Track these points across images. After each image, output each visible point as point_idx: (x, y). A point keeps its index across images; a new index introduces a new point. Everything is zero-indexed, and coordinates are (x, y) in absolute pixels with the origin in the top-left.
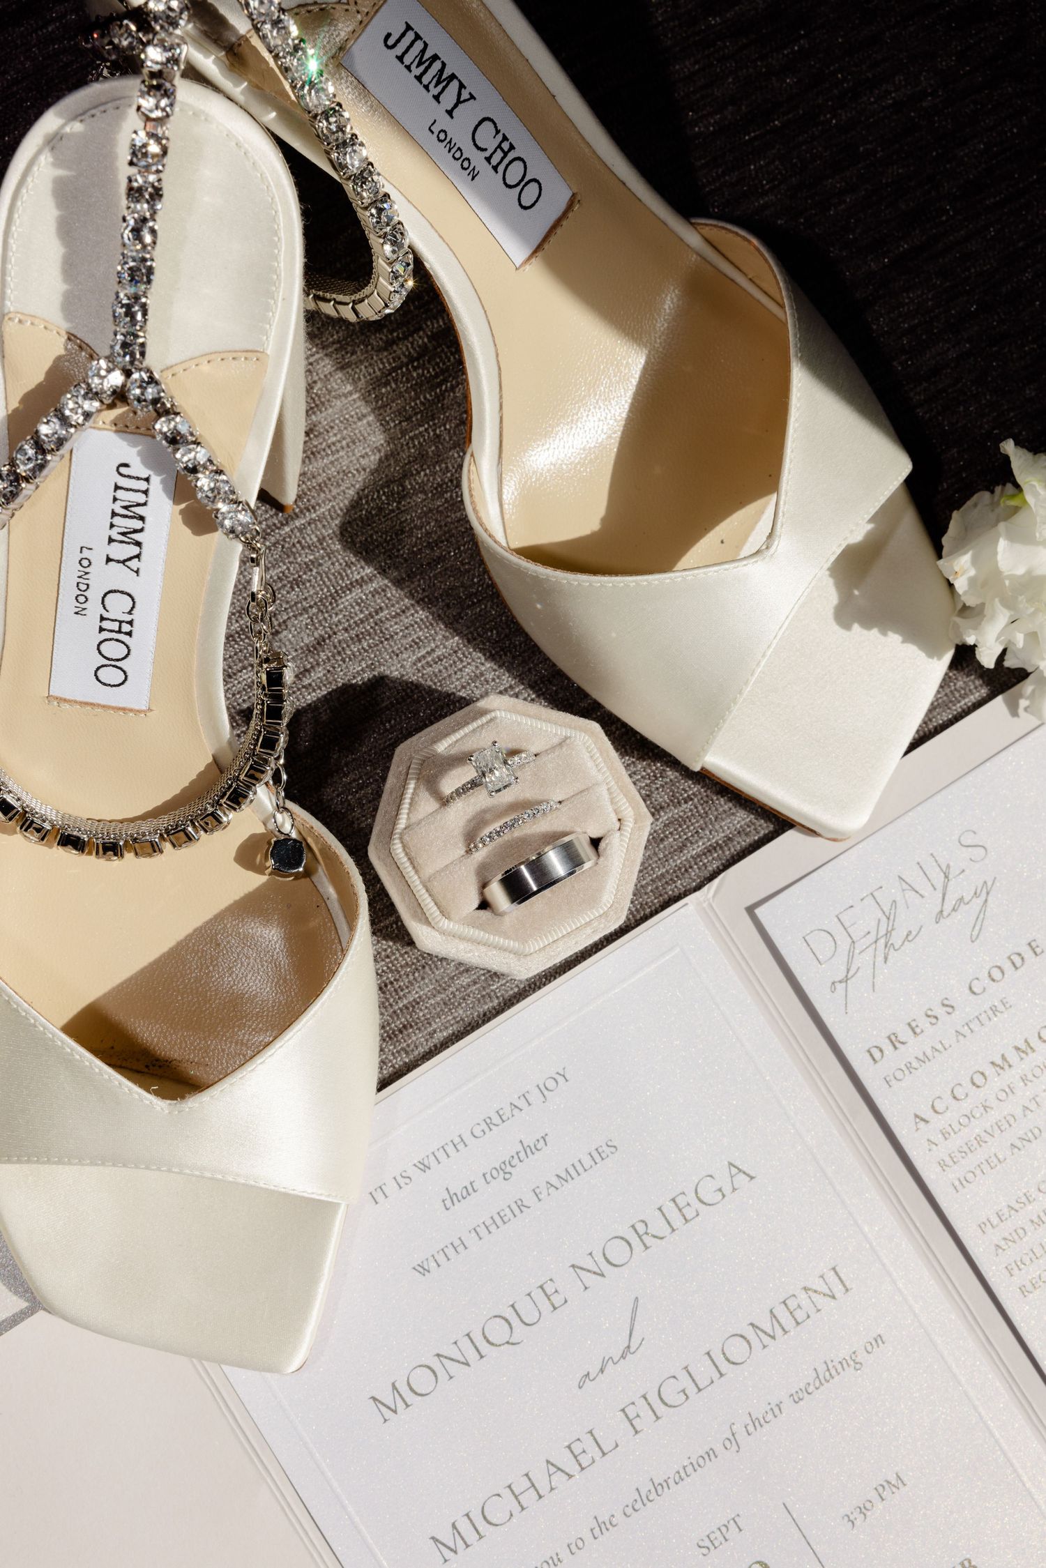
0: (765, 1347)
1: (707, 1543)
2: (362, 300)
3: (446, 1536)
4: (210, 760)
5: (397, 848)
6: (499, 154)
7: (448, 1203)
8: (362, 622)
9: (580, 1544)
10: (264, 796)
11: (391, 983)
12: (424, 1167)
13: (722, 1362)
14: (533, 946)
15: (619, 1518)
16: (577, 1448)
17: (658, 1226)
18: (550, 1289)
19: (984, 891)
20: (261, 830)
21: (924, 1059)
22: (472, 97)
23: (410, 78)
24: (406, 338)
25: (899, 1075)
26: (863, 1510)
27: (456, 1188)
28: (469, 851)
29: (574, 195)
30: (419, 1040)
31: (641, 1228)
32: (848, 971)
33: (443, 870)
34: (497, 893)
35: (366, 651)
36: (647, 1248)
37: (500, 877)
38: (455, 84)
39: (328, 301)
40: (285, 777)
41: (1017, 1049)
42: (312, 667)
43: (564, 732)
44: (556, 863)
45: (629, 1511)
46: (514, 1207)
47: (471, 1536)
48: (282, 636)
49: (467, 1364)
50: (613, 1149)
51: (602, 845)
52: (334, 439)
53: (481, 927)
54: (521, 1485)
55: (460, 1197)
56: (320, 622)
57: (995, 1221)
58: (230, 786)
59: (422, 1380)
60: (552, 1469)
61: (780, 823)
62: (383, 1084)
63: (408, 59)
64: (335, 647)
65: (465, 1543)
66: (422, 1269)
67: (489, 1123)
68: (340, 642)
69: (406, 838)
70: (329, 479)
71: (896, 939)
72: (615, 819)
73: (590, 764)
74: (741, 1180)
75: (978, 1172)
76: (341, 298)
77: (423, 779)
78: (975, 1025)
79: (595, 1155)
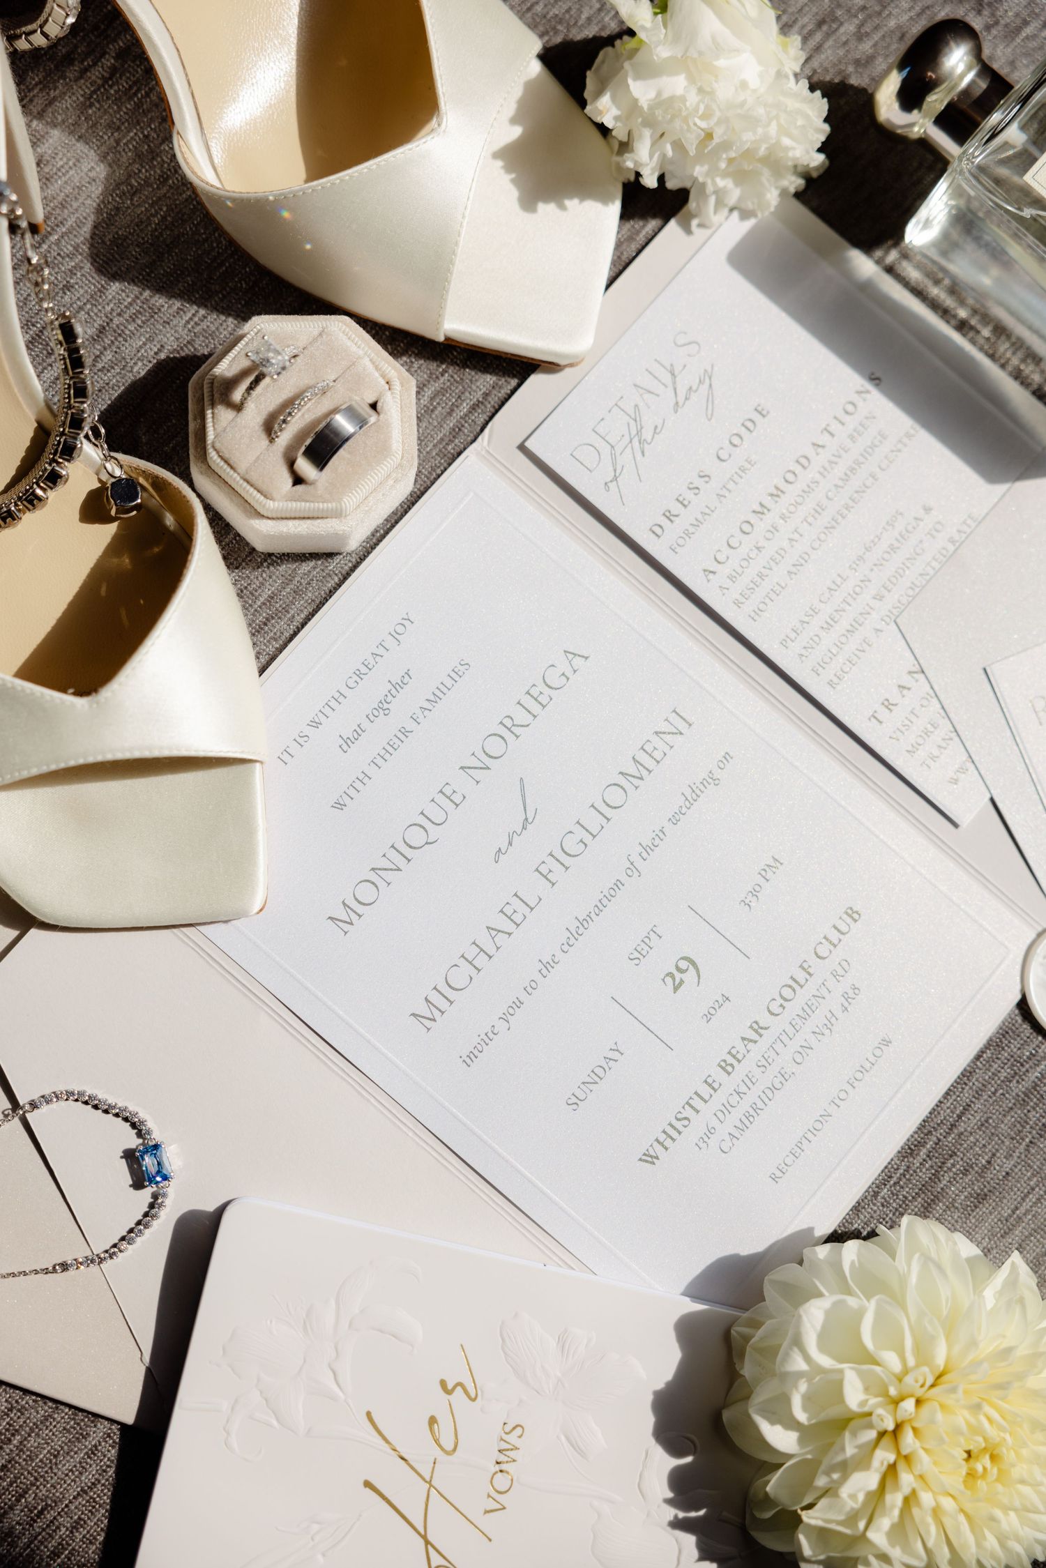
0: (636, 788)
1: (637, 955)
2: (46, 21)
3: (423, 1010)
4: (36, 425)
5: (212, 454)
7: (345, 747)
9: (533, 985)
10: (90, 451)
11: (246, 588)
12: (315, 724)
13: (603, 811)
14: (347, 503)
15: (559, 955)
16: (508, 910)
17: (522, 717)
18: (448, 791)
19: (707, 377)
20: (98, 479)
21: (697, 524)
24: (95, 64)
25: (681, 542)
26: (754, 893)
27: (347, 733)
28: (272, 441)
30: (282, 626)
31: (508, 723)
32: (615, 471)
33: (255, 461)
34: (304, 466)
35: (141, 327)
36: (517, 737)
37: (303, 449)
39: (20, 36)
40: (103, 431)
41: (772, 495)
42: (101, 353)
43: (320, 325)
44: (344, 424)
45: (566, 948)
46: (400, 735)
47: (443, 1004)
49: (399, 870)
50: (467, 667)
51: (379, 406)
52: (61, 163)
53: (300, 500)
54: (471, 952)
55: (353, 740)
56: (96, 314)
57: (793, 635)
58: (59, 442)
59: (367, 893)
60: (494, 933)
61: (528, 366)
62: (262, 671)
64: (115, 331)
65: (440, 1011)
66: (339, 806)
67: (359, 674)
68: (117, 326)
69: (218, 445)
70: (68, 196)
71: (647, 435)
72: (383, 382)
73: (349, 343)
74: (577, 662)
75: (767, 600)
76: (29, 28)
77: (216, 396)
78: (731, 486)
79: (453, 675)
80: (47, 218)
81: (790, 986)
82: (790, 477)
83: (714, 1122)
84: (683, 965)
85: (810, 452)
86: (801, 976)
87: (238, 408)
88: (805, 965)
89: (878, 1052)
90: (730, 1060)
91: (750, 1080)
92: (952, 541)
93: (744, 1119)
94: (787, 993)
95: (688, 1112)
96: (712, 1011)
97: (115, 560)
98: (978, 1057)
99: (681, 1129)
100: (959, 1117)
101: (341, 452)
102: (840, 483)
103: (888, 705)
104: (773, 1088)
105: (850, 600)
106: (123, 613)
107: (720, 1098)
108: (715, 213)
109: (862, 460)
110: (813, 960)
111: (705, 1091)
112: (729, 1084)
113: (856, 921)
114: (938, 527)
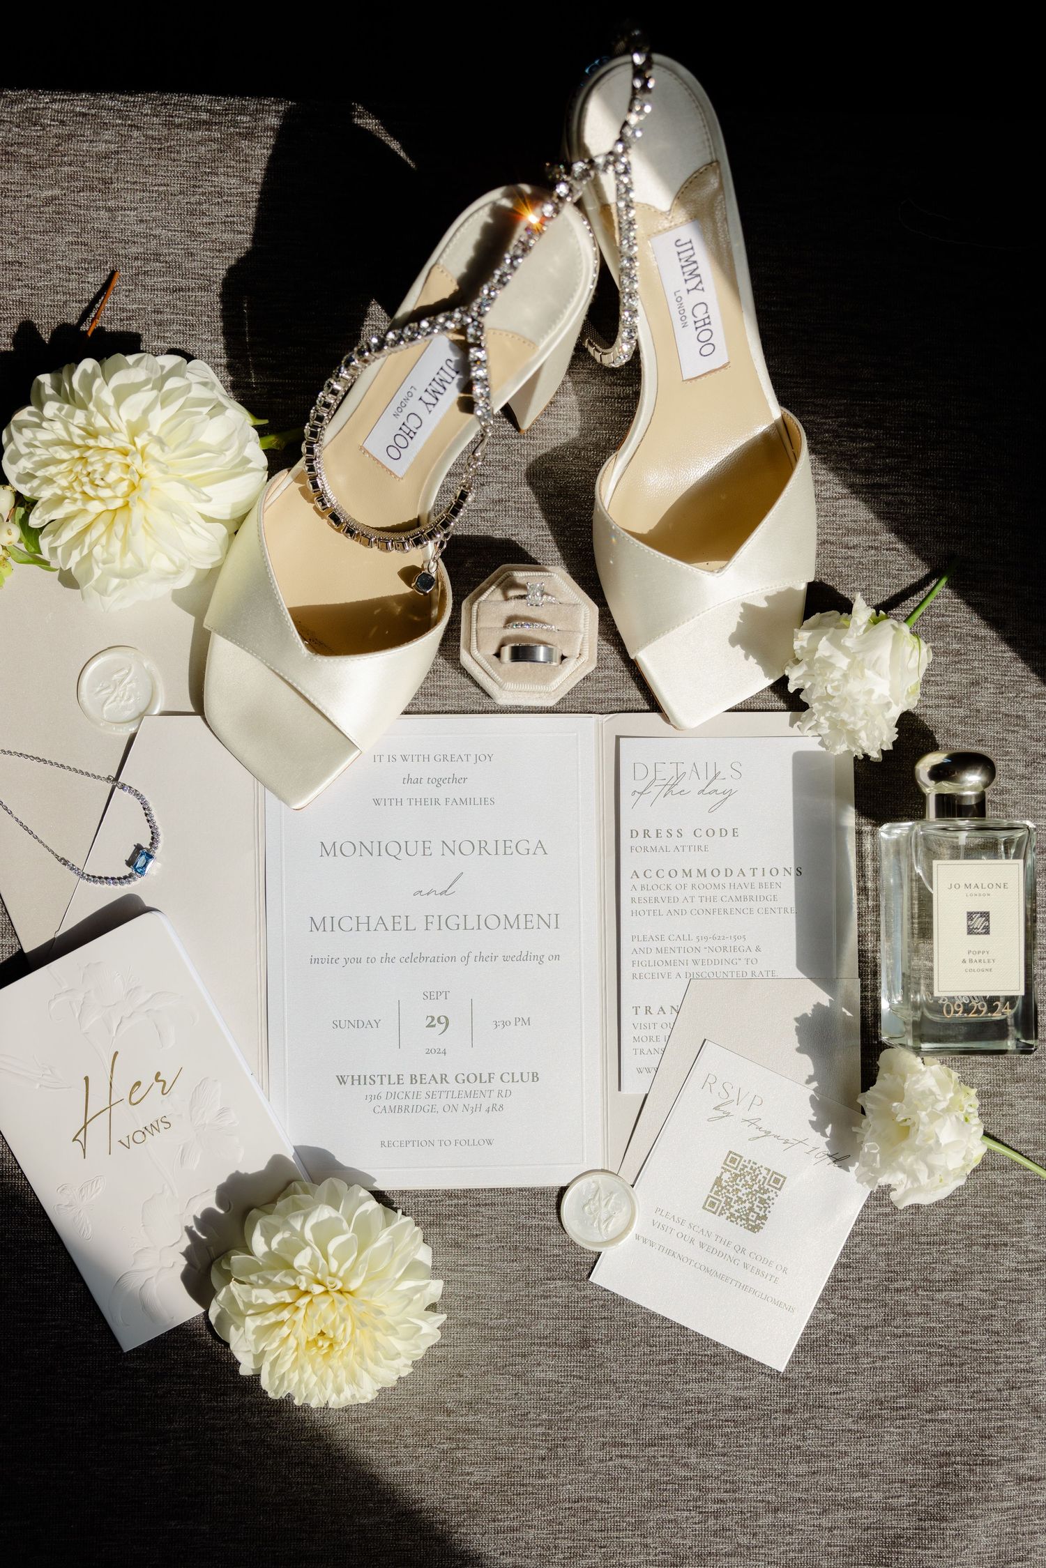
0: (506, 928)
1: (428, 994)
2: (606, 354)
3: (318, 921)
4: (417, 517)
5: (475, 607)
6: (702, 323)
7: (406, 781)
8: (524, 503)
9: (373, 960)
10: (429, 550)
12: (404, 758)
13: (482, 923)
14: (508, 686)
15: (397, 961)
16: (397, 920)
17: (491, 847)
18: (427, 845)
19: (728, 793)
20: (421, 565)
21: (654, 849)
22: (703, 290)
23: (679, 265)
25: (639, 849)
26: (504, 1024)
27: (413, 777)
28: (505, 627)
29: (729, 363)
30: (437, 704)
31: (483, 844)
32: (645, 790)
33: (489, 628)
34: (506, 652)
35: (518, 517)
36: (480, 854)
37: (513, 645)
38: (698, 279)
39: (593, 346)
40: (445, 546)
41: (699, 872)
42: (489, 510)
43: (579, 601)
44: (541, 653)
45: (403, 960)
46: (433, 800)
47: (328, 927)
48: (484, 488)
49: (371, 854)
50: (492, 803)
51: (565, 660)
52: (561, 412)
53: (490, 663)
54: (363, 920)
55: (412, 781)
56: (505, 491)
57: (641, 938)
58: (418, 534)
59: (348, 849)
60: (381, 921)
61: (654, 706)
62: (405, 713)
63: (682, 256)
64: (505, 507)
65: (324, 928)
66: (377, 802)
67: (445, 757)
68: (509, 506)
69: (481, 605)
70: (548, 429)
71: (676, 790)
72: (578, 653)
73: (583, 621)
74: (540, 851)
76: (599, 348)
77: (503, 584)
78: (686, 849)
79: (483, 800)
80: (529, 430)
81: (476, 1077)
82: (716, 873)
83: (383, 1095)
84: (443, 1020)
85: (736, 872)
86: (485, 1078)
87: (507, 599)
88: (492, 1076)
89: (481, 1142)
90: (418, 1078)
91: (417, 1095)
92: (753, 973)
93: (397, 1108)
94: (472, 1078)
95: (378, 1080)
96: (433, 1051)
97: (395, 604)
98: (521, 1190)
99: (367, 1083)
100: (486, 1205)
101: (528, 664)
102: (734, 898)
103: (648, 1010)
104: (423, 1109)
105: (682, 950)
106: (374, 630)
107: (397, 1088)
108: (810, 729)
109: (754, 898)
110: (497, 1077)
111: (394, 1079)
112: (407, 1086)
113: (533, 1081)
114: (754, 962)
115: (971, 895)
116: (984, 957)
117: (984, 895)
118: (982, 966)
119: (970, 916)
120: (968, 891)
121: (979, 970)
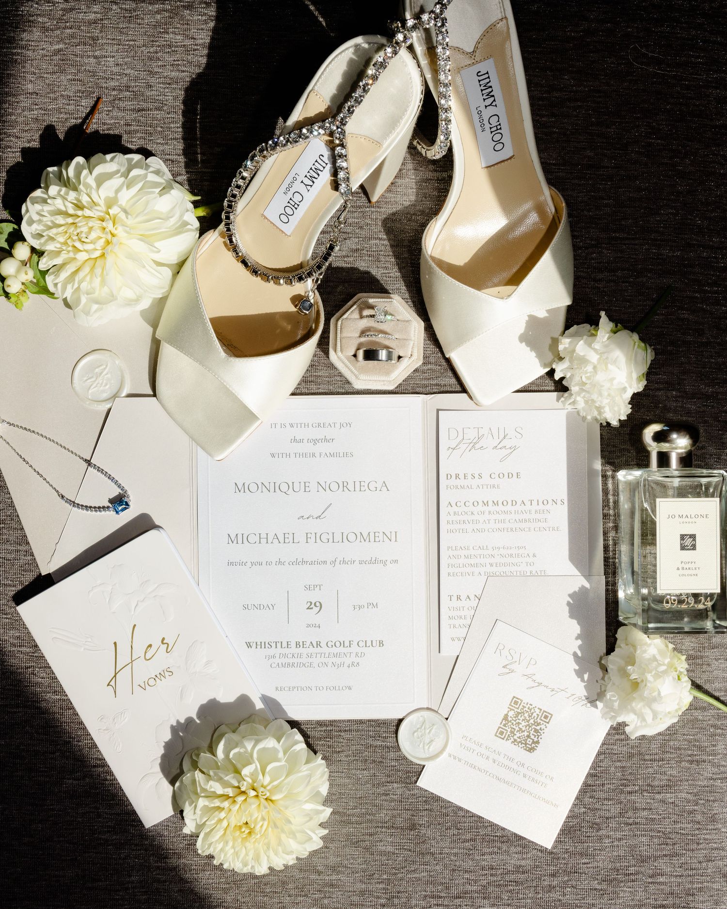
0: (361, 542)
1: (308, 587)
2: (429, 150)
3: (233, 536)
4: (301, 262)
5: (339, 323)
6: (495, 128)
7: (293, 441)
8: (374, 251)
9: (270, 563)
10: (309, 283)
11: (316, 366)
12: (292, 426)
13: (345, 538)
14: (362, 377)
15: (286, 563)
16: (286, 536)
17: (351, 487)
18: (307, 484)
19: (514, 448)
20: (303, 294)
21: (463, 487)
22: (496, 106)
23: (479, 89)
25: (452, 487)
26: (360, 607)
27: (298, 438)
28: (360, 337)
29: (514, 155)
30: (313, 388)
31: (345, 484)
32: (457, 446)
33: (349, 337)
34: (361, 354)
35: (369, 261)
36: (343, 491)
37: (365, 349)
38: (492, 99)
39: (420, 145)
40: (319, 282)
41: (493, 502)
42: (350, 256)
43: (410, 318)
44: (383, 355)
45: (291, 563)
46: (311, 454)
47: (240, 541)
48: (347, 241)
49: (269, 491)
50: (351, 456)
51: (401, 359)
52: (399, 190)
53: (350, 362)
54: (263, 536)
55: (297, 441)
56: (361, 244)
57: (454, 548)
58: (301, 274)
59: (253, 488)
60: (275, 537)
61: (464, 390)
62: (293, 394)
63: (482, 83)
64: (361, 254)
65: (237, 542)
66: (273, 456)
67: (319, 425)
68: (363, 253)
69: (344, 321)
70: (390, 202)
71: (477, 446)
72: (410, 354)
73: (412, 332)
74: (384, 489)
75: (458, 531)
76: (424, 146)
77: (359, 307)
78: (485, 487)
79: (345, 454)
80: (377, 202)
81: (341, 643)
82: (505, 503)
83: (278, 656)
84: (318, 604)
85: (519, 503)
86: (347, 644)
88: (351, 642)
89: (344, 688)
90: (301, 644)
91: (300, 656)
92: (531, 572)
93: (287, 664)
94: (338, 644)
95: (274, 645)
96: (311, 626)
98: (369, 721)
99: (266, 647)
100: (345, 731)
101: (374, 362)
102: (518, 520)
103: (459, 598)
104: (304, 665)
105: (482, 556)
107: (287, 651)
108: (570, 404)
109: (532, 521)
110: (355, 643)
111: (284, 644)
112: (293, 650)
113: (380, 646)
114: (532, 564)
115: (683, 523)
116: (693, 566)
117: (692, 523)
118: (690, 572)
119: (683, 537)
120: (681, 520)
121: (688, 575)
